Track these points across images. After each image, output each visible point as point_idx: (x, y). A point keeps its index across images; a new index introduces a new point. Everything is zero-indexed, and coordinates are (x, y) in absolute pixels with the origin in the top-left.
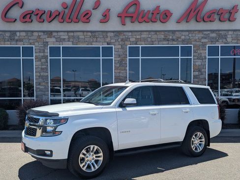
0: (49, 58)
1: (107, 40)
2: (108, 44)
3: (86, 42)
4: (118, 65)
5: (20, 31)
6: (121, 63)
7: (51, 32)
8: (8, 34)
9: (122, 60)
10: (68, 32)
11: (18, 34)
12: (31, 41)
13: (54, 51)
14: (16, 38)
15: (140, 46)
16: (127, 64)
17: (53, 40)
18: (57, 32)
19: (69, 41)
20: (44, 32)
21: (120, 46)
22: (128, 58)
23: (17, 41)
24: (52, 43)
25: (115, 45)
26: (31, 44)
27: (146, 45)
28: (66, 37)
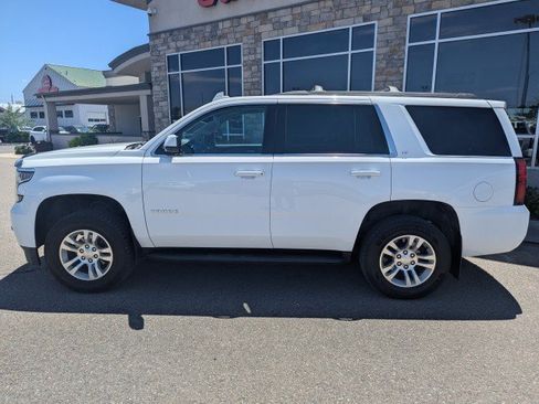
0: (263, 62)
1: (364, 11)
2: (364, 21)
3: (323, 21)
4: (383, 65)
5: (223, 20)
6: (391, 59)
7: (266, 12)
8: (208, 28)
9: (393, 52)
10: (292, 7)
11: (220, 25)
12: (238, 35)
13: (271, 48)
14: (219, 33)
15: (439, 12)
16: (403, 59)
17: (269, 27)
18: (275, 10)
19: (293, 25)
20: (255, 14)
21: (389, 21)
22: (408, 44)
23: (220, 37)
24: (268, 33)
25: (379, 19)
26: (237, 41)
27: (455, 6)
28: (289, 18)
